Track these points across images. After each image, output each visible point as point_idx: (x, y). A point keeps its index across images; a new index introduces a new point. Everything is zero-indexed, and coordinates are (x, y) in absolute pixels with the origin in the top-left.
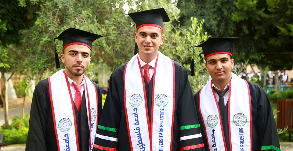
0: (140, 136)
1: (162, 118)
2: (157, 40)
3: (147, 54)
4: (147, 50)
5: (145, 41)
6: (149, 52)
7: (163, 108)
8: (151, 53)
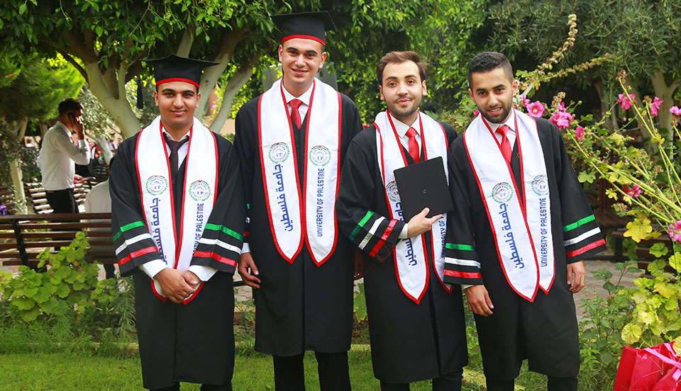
0: (286, 208)
1: (320, 183)
2: (314, 61)
3: (298, 83)
4: (299, 76)
5: (296, 63)
6: (301, 80)
7: (321, 168)
8: (305, 82)
